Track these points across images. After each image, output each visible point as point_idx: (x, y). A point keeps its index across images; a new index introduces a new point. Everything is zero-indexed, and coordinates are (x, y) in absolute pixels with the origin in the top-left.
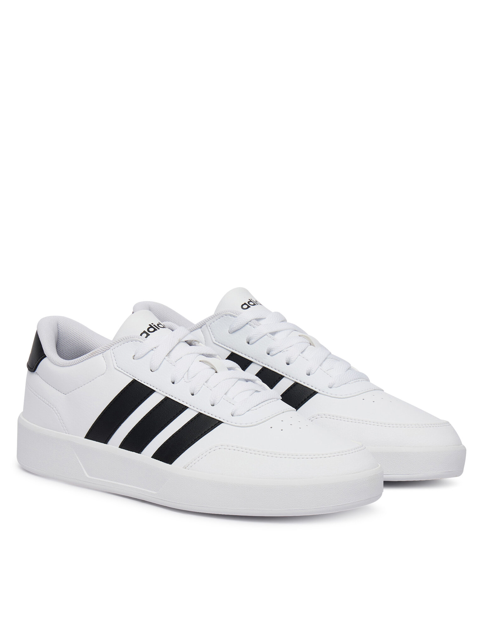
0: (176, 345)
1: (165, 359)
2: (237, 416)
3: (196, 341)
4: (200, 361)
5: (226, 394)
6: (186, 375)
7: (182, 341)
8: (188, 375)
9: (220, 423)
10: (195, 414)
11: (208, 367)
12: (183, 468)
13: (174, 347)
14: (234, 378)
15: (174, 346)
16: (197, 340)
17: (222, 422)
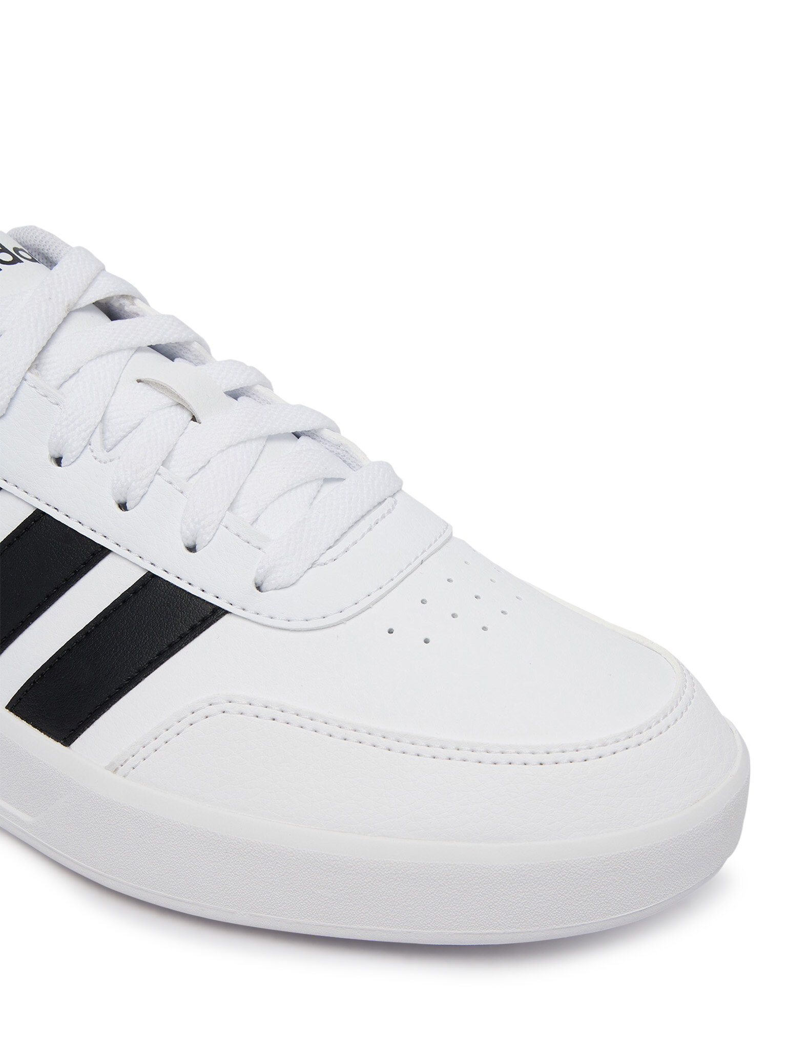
0: (60, 326)
1: (24, 379)
2: (275, 589)
3: (123, 296)
4: (139, 381)
5: (231, 508)
6: (96, 439)
7: (78, 307)
8: (103, 433)
9: (216, 613)
10: (135, 576)
11: (165, 400)
12: (107, 768)
13: (53, 335)
14: (256, 439)
15: (53, 330)
16: (130, 294)
17: (226, 612)
